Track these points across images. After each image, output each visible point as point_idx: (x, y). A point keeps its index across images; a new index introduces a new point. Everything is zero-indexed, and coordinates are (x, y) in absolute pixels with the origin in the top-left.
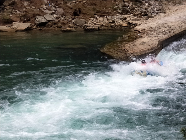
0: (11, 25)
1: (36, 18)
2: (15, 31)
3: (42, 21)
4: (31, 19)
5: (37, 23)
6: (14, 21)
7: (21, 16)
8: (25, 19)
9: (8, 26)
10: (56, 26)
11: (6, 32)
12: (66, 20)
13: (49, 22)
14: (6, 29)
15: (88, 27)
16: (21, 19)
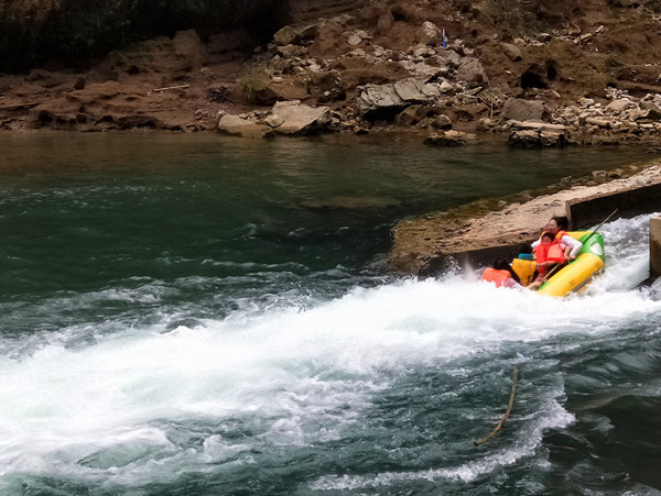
0: (265, 112)
1: (361, 91)
2: (264, 134)
3: (381, 103)
4: (348, 94)
5: (363, 107)
6: (281, 99)
7: (310, 83)
8: (327, 93)
9: (256, 115)
10: (431, 120)
11: (238, 135)
12: (480, 101)
13: (408, 106)
14: (239, 127)
15: (519, 133)
16: (309, 92)
